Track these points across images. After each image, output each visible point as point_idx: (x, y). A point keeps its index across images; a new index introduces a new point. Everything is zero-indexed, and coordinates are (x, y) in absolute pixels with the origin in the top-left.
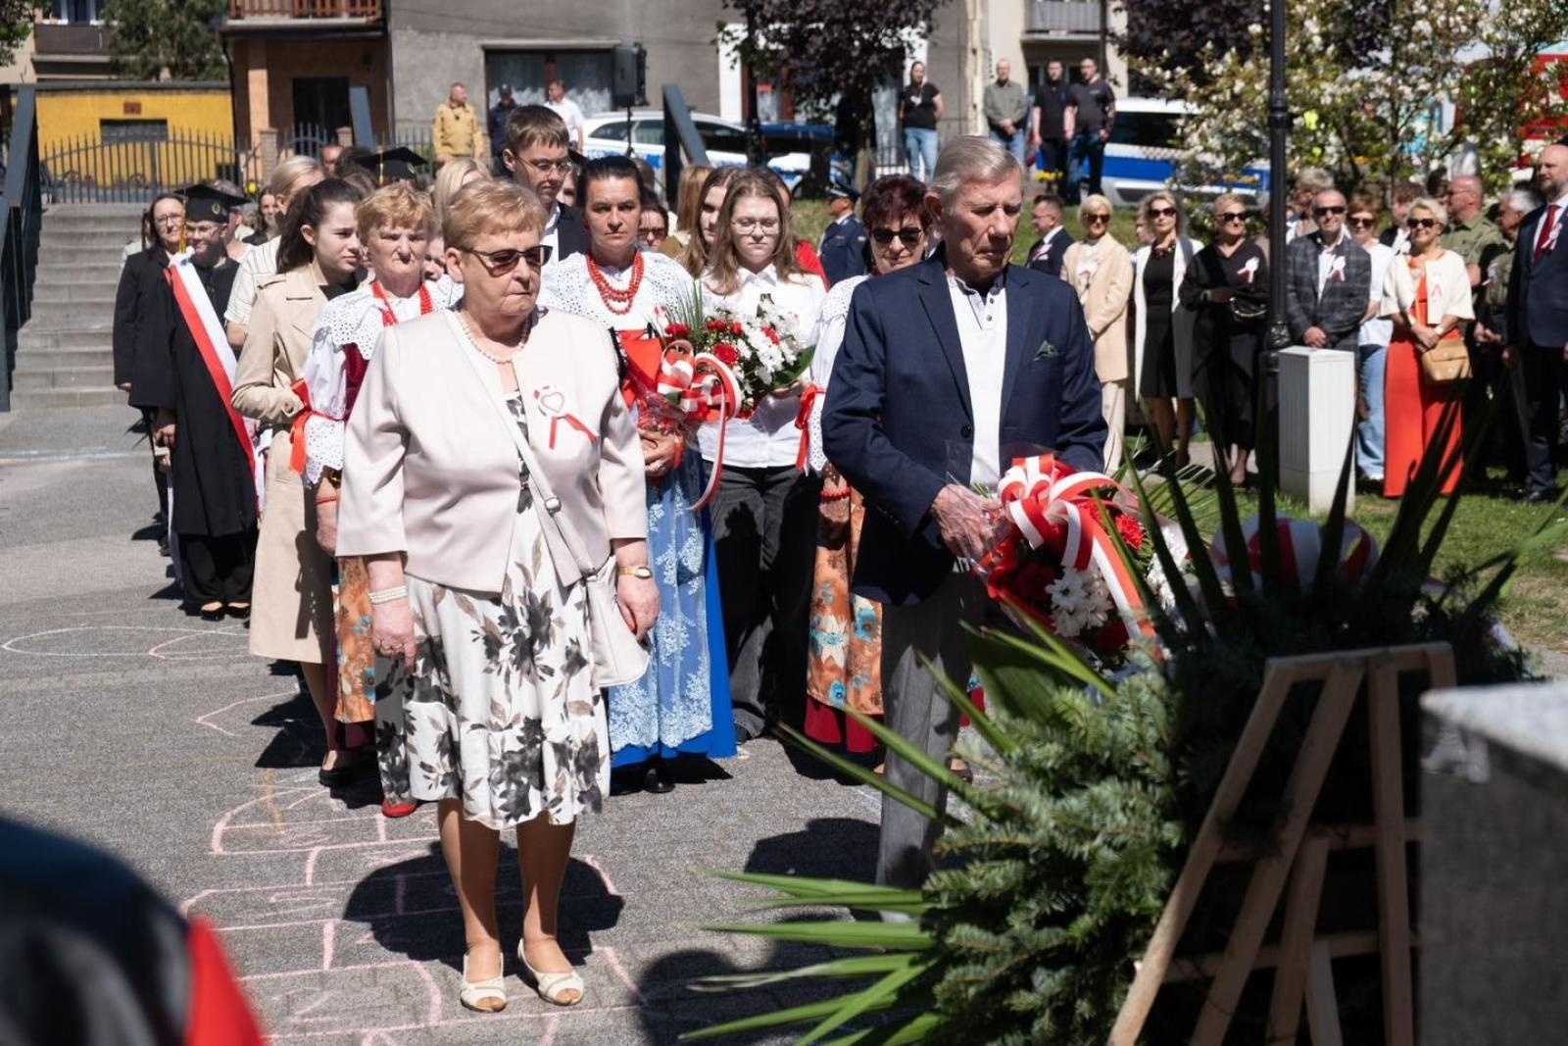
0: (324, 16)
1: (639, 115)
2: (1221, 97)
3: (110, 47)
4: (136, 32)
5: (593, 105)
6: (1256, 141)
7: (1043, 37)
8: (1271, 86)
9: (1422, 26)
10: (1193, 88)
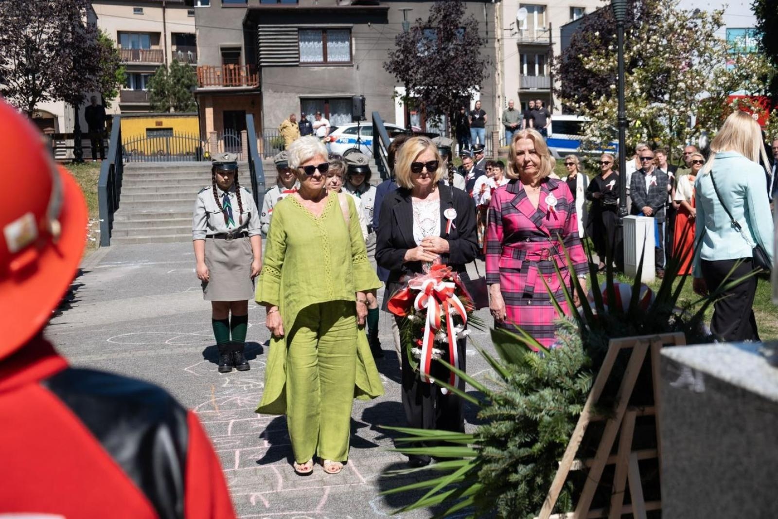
0: (236, 86)
1: (363, 124)
2: (599, 114)
3: (150, 99)
4: (161, 93)
5: (344, 120)
6: (615, 132)
7: (527, 90)
8: (619, 110)
9: (682, 85)
10: (587, 111)
